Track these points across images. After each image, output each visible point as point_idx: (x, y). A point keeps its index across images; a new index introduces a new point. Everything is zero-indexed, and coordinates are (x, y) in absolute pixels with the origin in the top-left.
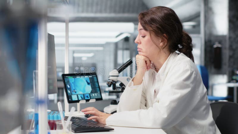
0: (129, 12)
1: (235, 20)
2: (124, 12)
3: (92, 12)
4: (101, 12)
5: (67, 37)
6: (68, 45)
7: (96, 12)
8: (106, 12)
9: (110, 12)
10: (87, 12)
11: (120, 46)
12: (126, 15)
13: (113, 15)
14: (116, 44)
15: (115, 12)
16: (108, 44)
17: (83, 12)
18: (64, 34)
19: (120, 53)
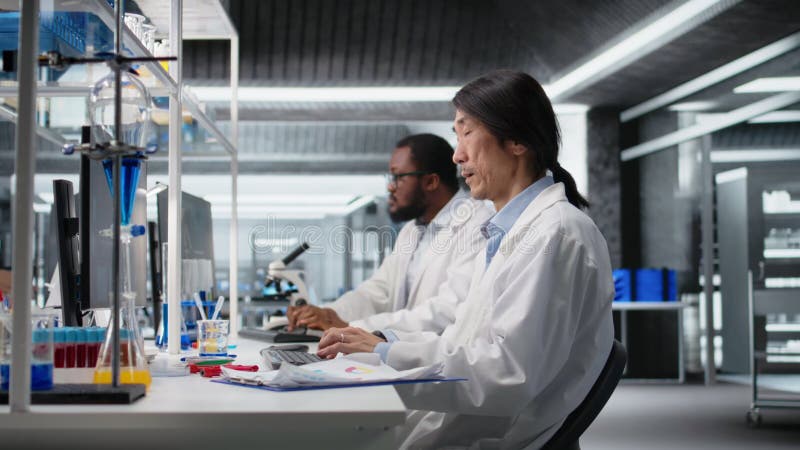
0: (375, 150)
1: (600, 167)
2: (365, 151)
3: (296, 150)
4: (315, 150)
5: (235, 204)
6: (236, 221)
7: (305, 151)
8: (326, 151)
9: (336, 151)
10: (286, 150)
11: (358, 222)
12: (370, 157)
13: (341, 157)
14: (349, 220)
15: (346, 150)
16: (330, 218)
17: (276, 151)
18: (229, 198)
19: (357, 237)
